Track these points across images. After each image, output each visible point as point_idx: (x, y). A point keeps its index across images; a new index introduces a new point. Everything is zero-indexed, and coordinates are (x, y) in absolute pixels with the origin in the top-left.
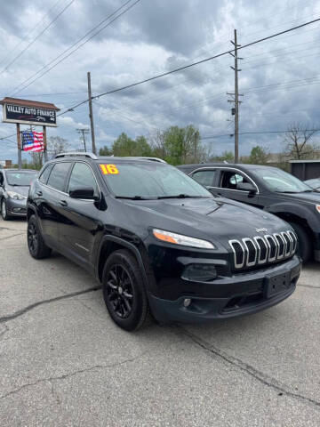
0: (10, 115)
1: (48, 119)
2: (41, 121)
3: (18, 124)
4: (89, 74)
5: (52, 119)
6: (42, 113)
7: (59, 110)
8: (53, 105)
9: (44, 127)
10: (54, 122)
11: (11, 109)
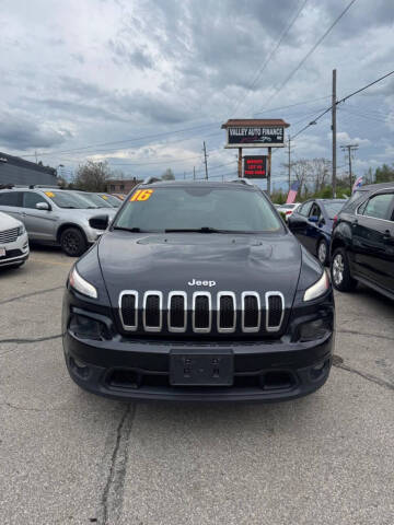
0: (233, 140)
1: (274, 139)
2: (266, 141)
3: (240, 149)
4: (334, 72)
5: (279, 138)
6: (268, 132)
7: (287, 126)
8: (281, 120)
9: (270, 148)
10: (282, 141)
11: (234, 133)
